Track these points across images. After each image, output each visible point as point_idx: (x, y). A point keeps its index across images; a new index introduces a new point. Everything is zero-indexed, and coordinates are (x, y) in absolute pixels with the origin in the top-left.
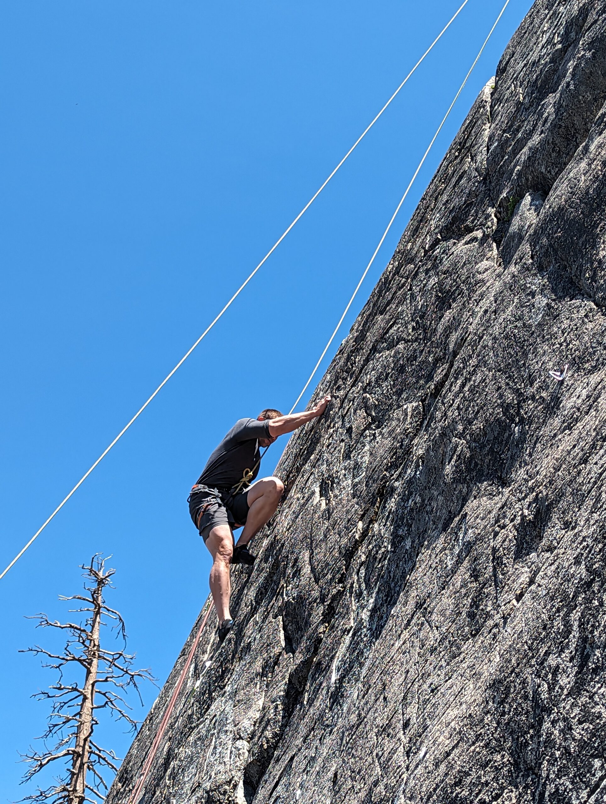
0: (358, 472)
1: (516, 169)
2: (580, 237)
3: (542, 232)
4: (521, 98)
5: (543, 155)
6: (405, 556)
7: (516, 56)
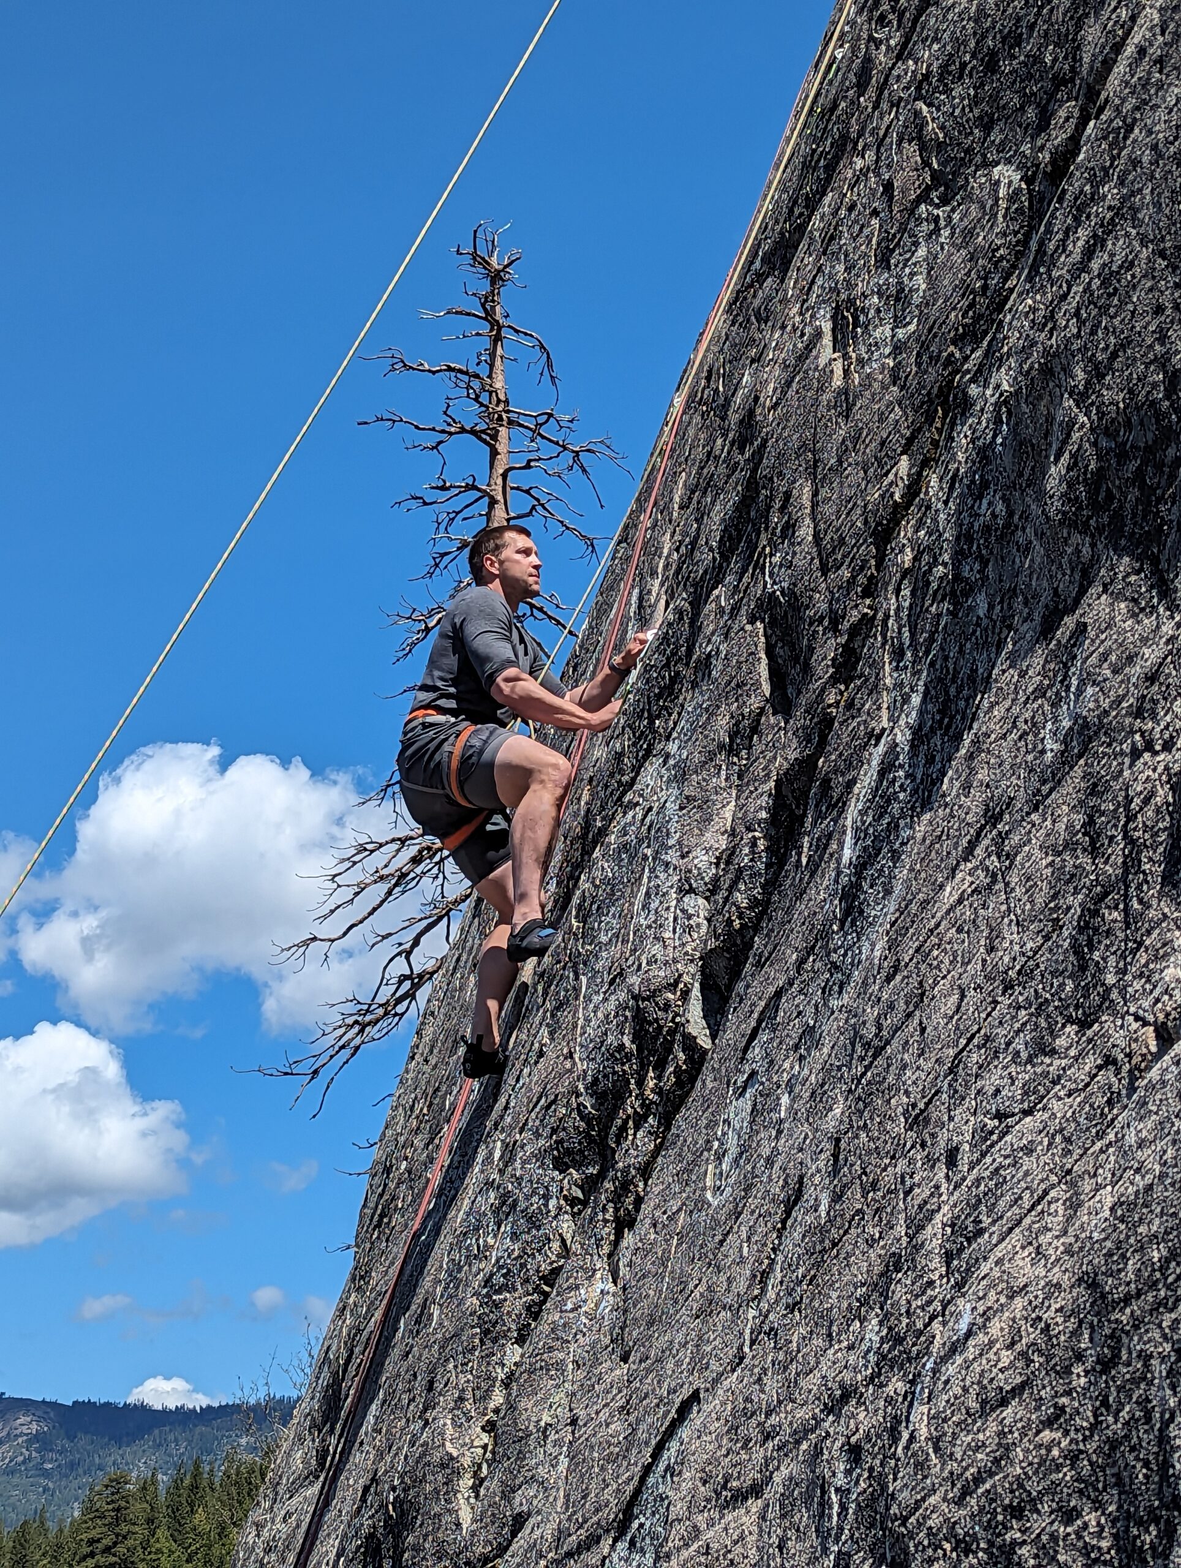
6: (975, 632)
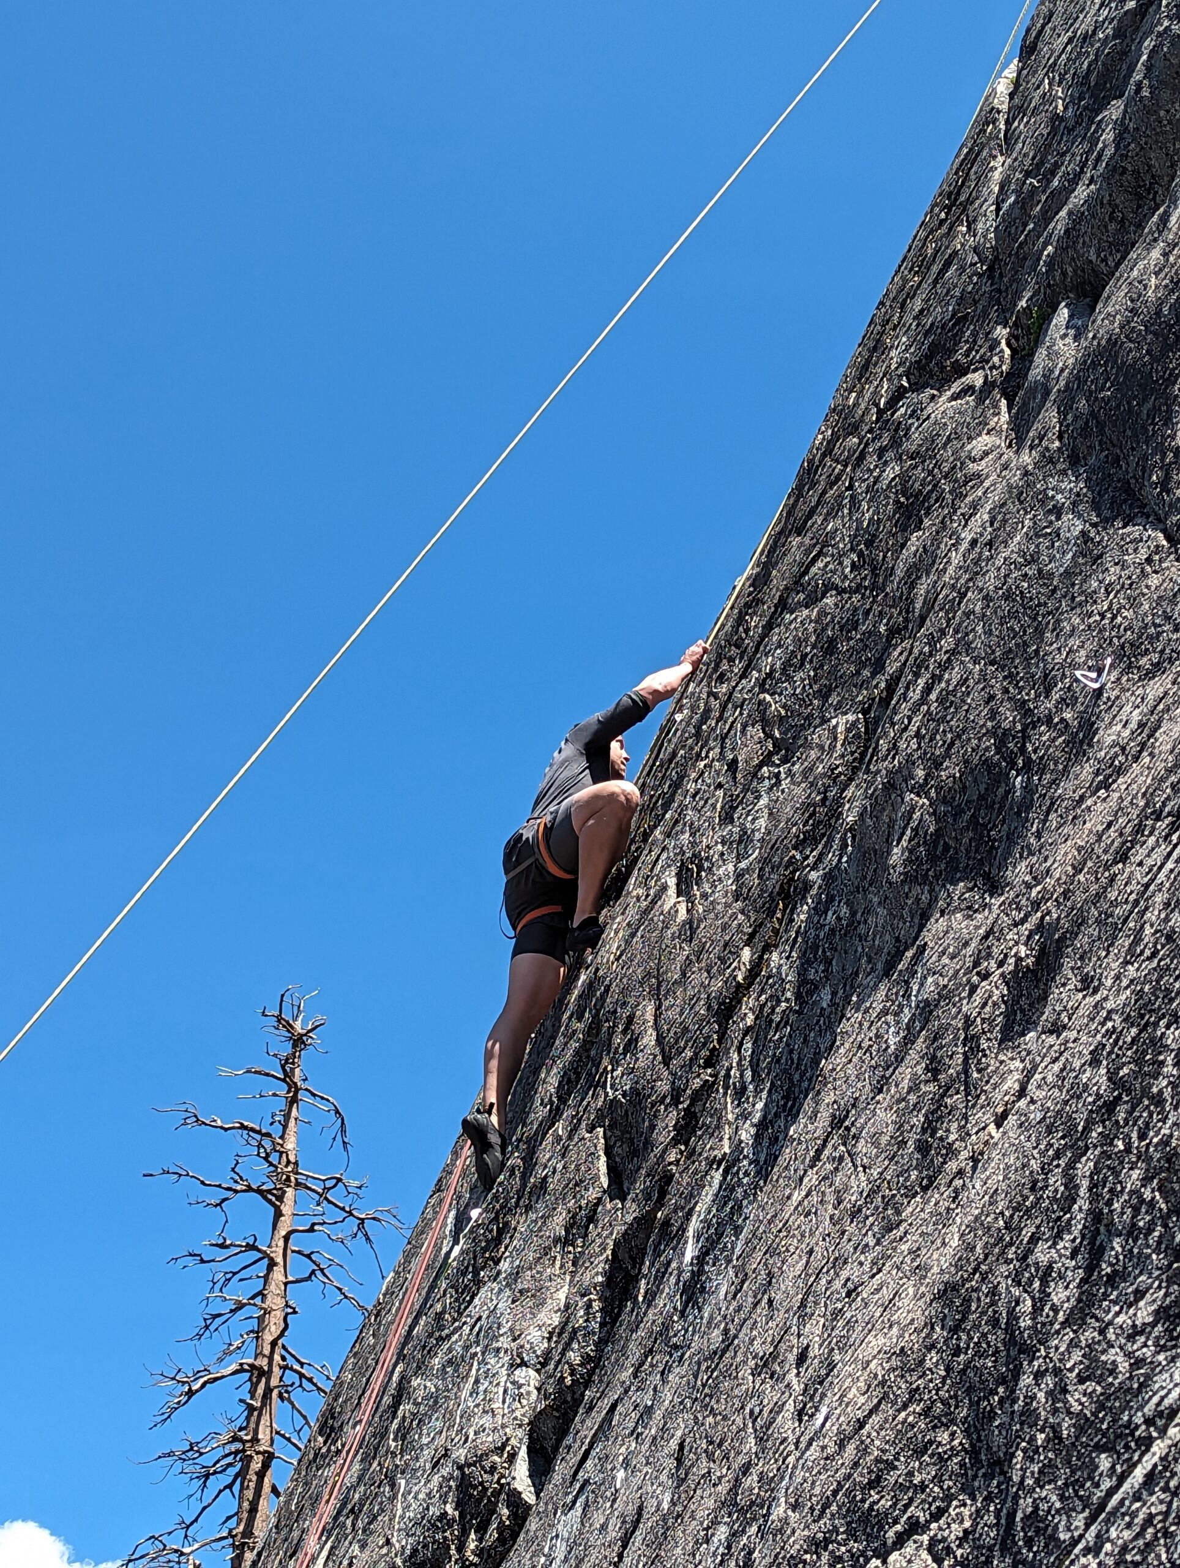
0: (745, 848)
1: (1046, 253)
2: (1144, 400)
3: (1078, 387)
4: (1061, 107)
5: (1093, 227)
6: (819, 1021)
7: (1056, 20)
